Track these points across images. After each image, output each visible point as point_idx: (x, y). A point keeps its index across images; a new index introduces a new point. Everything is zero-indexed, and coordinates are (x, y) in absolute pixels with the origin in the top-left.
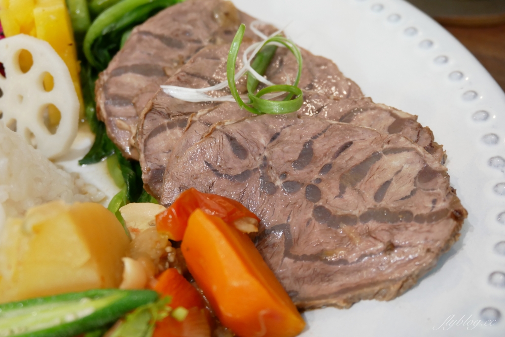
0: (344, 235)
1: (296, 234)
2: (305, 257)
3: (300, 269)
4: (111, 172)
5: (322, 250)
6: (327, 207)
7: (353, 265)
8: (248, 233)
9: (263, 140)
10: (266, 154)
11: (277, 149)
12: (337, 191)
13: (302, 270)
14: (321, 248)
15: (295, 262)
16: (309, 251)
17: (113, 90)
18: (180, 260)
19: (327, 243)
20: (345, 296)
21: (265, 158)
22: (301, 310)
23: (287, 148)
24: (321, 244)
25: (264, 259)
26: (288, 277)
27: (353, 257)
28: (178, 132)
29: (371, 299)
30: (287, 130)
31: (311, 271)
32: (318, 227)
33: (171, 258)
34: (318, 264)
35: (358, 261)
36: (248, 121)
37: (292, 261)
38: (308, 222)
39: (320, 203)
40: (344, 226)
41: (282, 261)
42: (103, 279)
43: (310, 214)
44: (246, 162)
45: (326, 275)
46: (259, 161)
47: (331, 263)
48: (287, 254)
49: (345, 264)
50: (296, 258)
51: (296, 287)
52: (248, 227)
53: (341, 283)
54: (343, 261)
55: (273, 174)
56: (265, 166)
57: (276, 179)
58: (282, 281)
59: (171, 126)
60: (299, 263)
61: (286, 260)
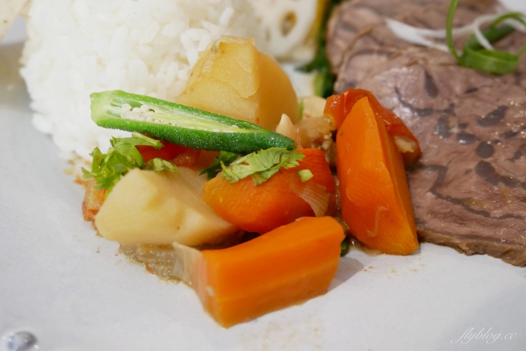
0: (497, 193)
1: (450, 178)
2: (448, 198)
3: (438, 205)
4: (316, 82)
5: (469, 199)
6: (493, 165)
7: (494, 219)
8: (404, 152)
9: (458, 89)
10: (456, 101)
11: (468, 102)
12: (511, 155)
13: (439, 207)
14: (469, 196)
15: (436, 198)
16: (455, 194)
17: (347, 17)
18: (333, 151)
19: (477, 193)
20: (470, 241)
21: (452, 105)
22: (421, 238)
23: (478, 104)
24: (470, 192)
25: (409, 187)
26: (423, 208)
27: (497, 213)
28: (383, 59)
29: (497, 257)
30: (487, 90)
31: (447, 210)
32: (474, 178)
33: (326, 146)
34: (458, 207)
35: (501, 218)
36: (452, 68)
37: (434, 196)
38: (468, 172)
39: (489, 160)
40: (502, 185)
41: (425, 193)
42: (258, 120)
43: (472, 165)
44: (432, 101)
45: (461, 219)
46: (445, 105)
47: (472, 211)
48: (433, 190)
49: (485, 216)
50: (439, 196)
51: (427, 217)
52: (406, 146)
53: (473, 230)
54: (486, 214)
55: (453, 122)
56: (450, 111)
57: (453, 127)
58: (415, 209)
59: (380, 53)
60: (440, 200)
61: (430, 195)
